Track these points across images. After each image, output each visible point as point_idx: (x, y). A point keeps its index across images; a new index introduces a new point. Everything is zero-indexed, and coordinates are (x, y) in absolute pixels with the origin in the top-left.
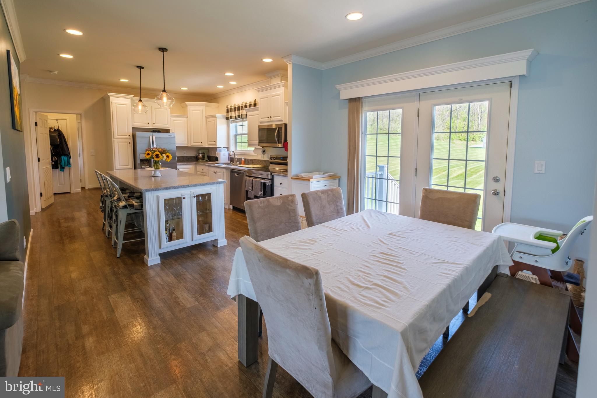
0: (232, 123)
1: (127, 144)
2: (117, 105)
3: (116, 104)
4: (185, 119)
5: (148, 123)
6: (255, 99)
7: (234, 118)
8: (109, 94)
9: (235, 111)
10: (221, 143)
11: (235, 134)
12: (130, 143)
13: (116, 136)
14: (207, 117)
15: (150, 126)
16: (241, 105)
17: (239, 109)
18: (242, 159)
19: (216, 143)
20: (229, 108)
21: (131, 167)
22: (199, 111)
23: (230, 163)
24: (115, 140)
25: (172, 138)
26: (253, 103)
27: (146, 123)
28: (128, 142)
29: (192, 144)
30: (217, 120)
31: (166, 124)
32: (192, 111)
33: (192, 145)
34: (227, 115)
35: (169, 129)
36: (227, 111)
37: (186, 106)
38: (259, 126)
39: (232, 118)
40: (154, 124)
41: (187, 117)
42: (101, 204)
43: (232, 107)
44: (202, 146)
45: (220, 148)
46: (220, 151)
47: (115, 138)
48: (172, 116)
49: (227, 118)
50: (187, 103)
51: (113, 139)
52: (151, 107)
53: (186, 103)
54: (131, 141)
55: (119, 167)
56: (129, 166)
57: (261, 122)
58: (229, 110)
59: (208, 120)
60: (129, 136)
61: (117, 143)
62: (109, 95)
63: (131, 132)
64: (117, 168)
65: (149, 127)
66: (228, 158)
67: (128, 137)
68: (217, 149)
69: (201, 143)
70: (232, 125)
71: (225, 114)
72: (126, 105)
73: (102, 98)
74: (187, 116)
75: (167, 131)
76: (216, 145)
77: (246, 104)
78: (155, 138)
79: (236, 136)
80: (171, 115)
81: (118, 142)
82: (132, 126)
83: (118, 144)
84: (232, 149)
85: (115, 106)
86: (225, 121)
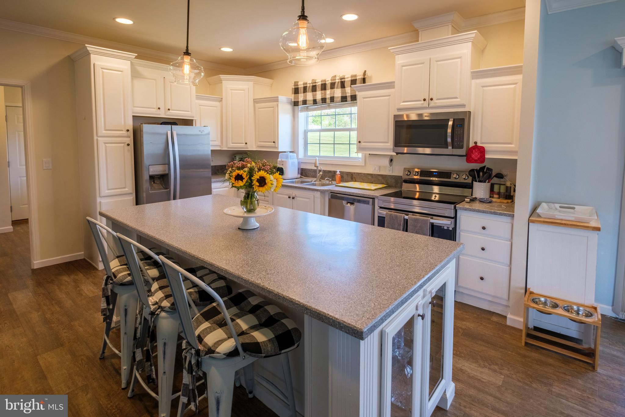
0: (301, 111)
1: (124, 146)
2: (104, 70)
3: (102, 68)
4: (217, 104)
5: (159, 108)
6: (365, 71)
7: (312, 102)
8: (90, 48)
9: (316, 91)
10: (283, 145)
11: (305, 130)
12: (128, 145)
13: (102, 131)
14: (256, 101)
15: (162, 114)
16: (330, 82)
17: (324, 87)
18: (337, 172)
19: (275, 145)
20: (301, 85)
21: (131, 191)
22: (244, 90)
23: (301, 177)
24: (99, 139)
25: (204, 135)
26: (360, 77)
27: (154, 108)
28: (124, 143)
29: (229, 146)
30: (280, 105)
31: (189, 111)
32: (231, 90)
33: (228, 148)
34: (294, 98)
35: (192, 120)
36: (296, 91)
37: (220, 82)
38: (395, 116)
39: (307, 102)
40: (169, 110)
41: (221, 100)
42: (105, 305)
43: (308, 85)
44: (248, 148)
45: (285, 152)
46: (287, 157)
47: (99, 134)
48: (198, 98)
49: (296, 104)
50: (222, 77)
51: (95, 138)
52: (163, 79)
53: (220, 77)
54: (130, 140)
55: (107, 191)
56: (126, 189)
57: (399, 110)
58: (301, 90)
59: (258, 105)
60: (128, 131)
61: (103, 144)
62: (88, 49)
63: (130, 124)
64: (102, 194)
65: (160, 114)
66: (298, 169)
67: (124, 133)
68: (280, 154)
69: (246, 143)
70: (302, 115)
71: (292, 97)
72: (121, 71)
73: (69, 56)
74: (222, 98)
75: (188, 122)
76: (277, 148)
77: (341, 79)
78: (177, 135)
79: (306, 133)
80: (196, 95)
81: (105, 143)
82: (133, 113)
83: (106, 146)
84: (301, 155)
85: (101, 73)
86: (289, 107)
